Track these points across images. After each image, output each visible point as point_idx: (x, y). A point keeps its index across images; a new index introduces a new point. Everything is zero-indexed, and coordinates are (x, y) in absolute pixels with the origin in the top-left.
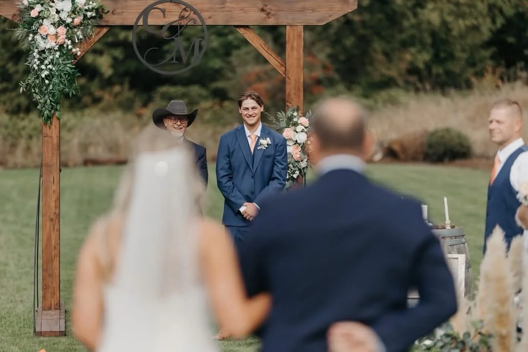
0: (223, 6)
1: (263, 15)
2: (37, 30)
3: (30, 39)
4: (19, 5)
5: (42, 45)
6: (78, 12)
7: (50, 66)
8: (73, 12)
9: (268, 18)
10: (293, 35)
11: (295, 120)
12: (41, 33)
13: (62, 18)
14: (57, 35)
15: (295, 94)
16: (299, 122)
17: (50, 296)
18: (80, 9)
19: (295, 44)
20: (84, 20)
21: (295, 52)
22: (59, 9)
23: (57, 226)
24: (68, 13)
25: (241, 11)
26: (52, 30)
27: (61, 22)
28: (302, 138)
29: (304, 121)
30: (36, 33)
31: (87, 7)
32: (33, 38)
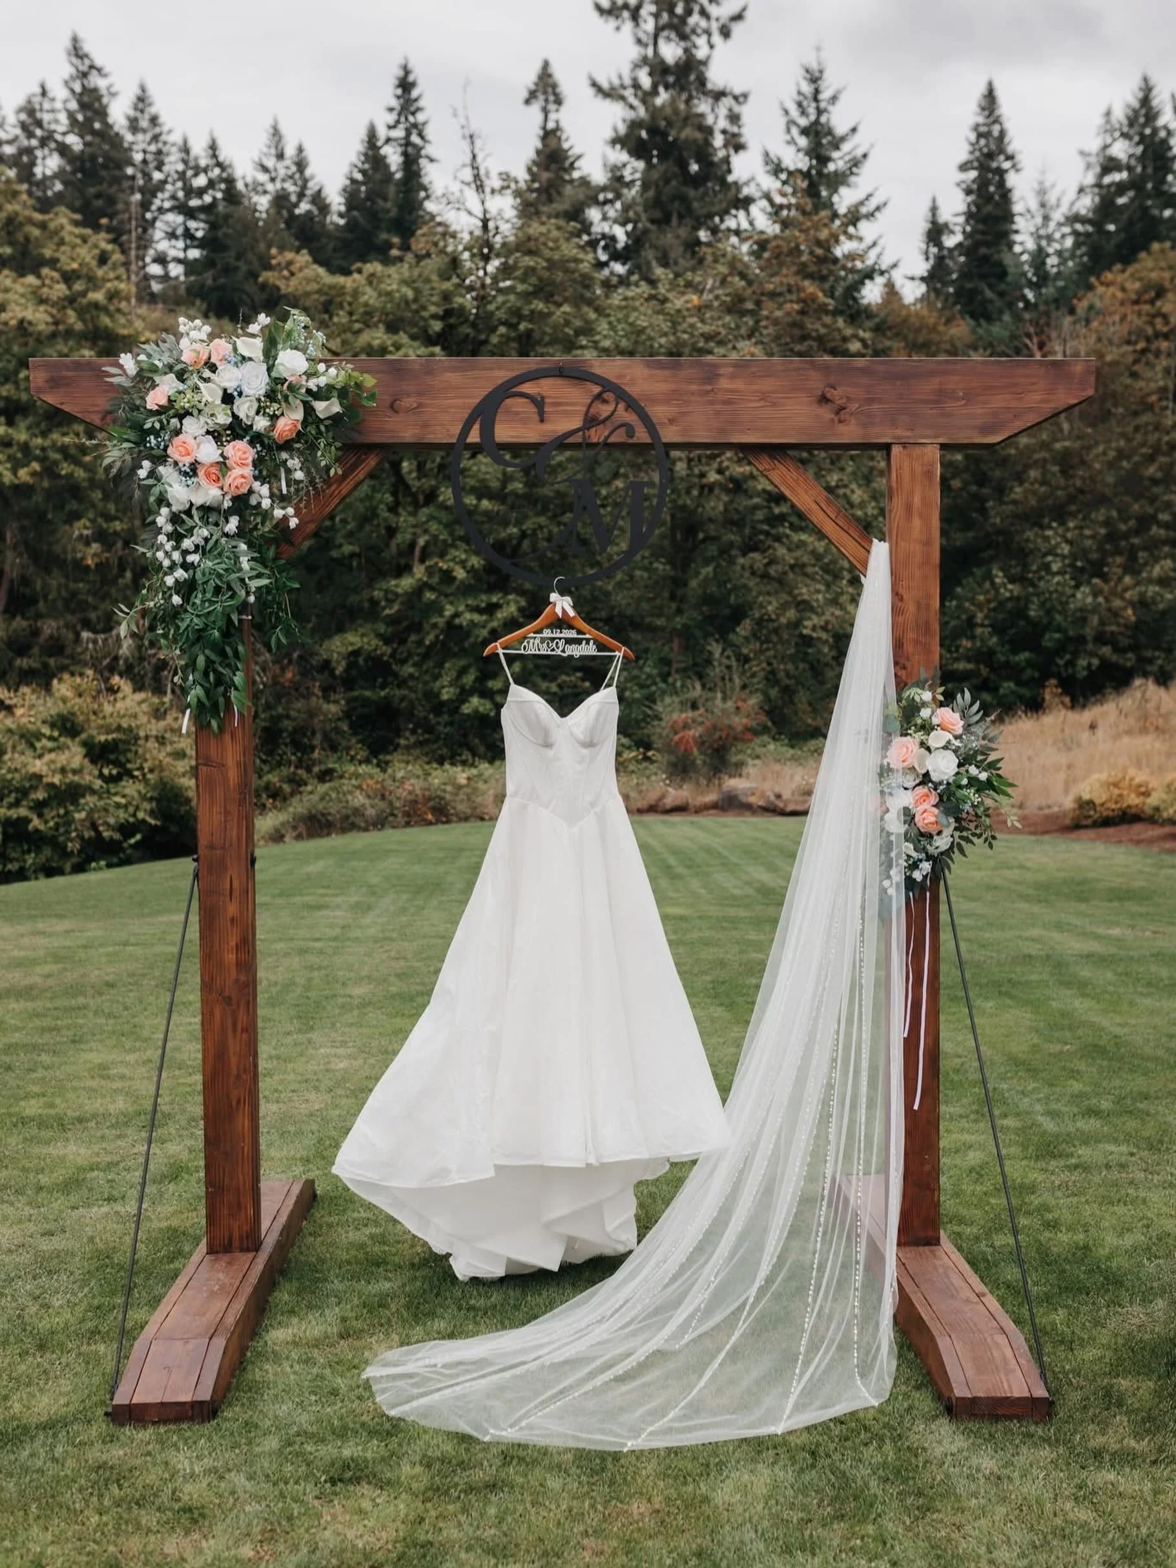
0: (709, 388)
1: (826, 413)
2: (165, 449)
3: (142, 473)
4: (114, 376)
5: (179, 492)
6: (286, 398)
8: (271, 396)
9: (840, 421)
10: (912, 471)
11: (925, 713)
12: (176, 457)
13: (242, 415)
14: (223, 465)
15: (917, 642)
16: (935, 721)
17: (226, 1212)
18: (291, 388)
19: (917, 500)
20: (305, 423)
21: (917, 522)
22: (231, 386)
23: (242, 1017)
24: (259, 400)
25: (761, 404)
26: (208, 452)
27: (237, 429)
28: (944, 766)
29: (950, 717)
30: (161, 458)
31: (312, 384)
32: (152, 474)
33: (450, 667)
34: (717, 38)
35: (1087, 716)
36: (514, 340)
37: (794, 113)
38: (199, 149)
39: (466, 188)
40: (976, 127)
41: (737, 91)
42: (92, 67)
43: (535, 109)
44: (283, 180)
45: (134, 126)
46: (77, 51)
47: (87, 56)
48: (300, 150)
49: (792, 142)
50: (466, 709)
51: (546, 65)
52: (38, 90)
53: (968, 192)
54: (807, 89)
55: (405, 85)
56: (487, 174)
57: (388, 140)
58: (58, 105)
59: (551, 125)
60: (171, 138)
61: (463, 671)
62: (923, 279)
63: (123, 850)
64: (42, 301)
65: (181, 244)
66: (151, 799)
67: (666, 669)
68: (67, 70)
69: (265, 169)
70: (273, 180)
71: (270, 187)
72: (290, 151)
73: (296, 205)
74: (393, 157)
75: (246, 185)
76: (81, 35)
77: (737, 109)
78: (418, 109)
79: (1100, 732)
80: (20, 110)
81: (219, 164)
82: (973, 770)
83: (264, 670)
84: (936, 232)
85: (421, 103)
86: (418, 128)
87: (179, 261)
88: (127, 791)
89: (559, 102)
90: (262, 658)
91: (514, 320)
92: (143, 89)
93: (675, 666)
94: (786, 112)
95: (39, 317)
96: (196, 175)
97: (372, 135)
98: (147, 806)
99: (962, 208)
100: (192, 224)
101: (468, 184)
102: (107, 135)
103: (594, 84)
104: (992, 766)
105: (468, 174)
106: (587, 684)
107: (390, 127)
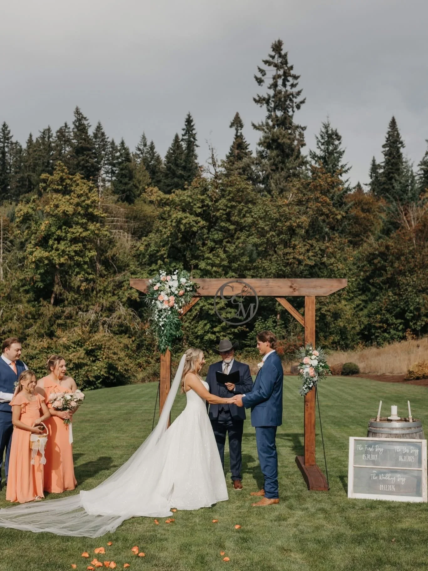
0: (267, 284)
3: (153, 303)
5: (160, 306)
6: (182, 288)
7: (165, 319)
8: (179, 287)
9: (294, 291)
10: (309, 302)
11: (311, 352)
12: (160, 299)
13: (172, 291)
14: (169, 301)
16: (313, 353)
18: (183, 286)
19: (310, 308)
20: (185, 292)
21: (310, 312)
22: (171, 285)
24: (176, 288)
25: (278, 288)
26: (166, 298)
27: (172, 293)
28: (315, 363)
29: (316, 353)
30: (156, 299)
31: (187, 285)
32: (155, 303)
33: (202, 323)
34: (295, 109)
35: (419, 342)
36: (225, 214)
37: (320, 138)
38: (118, 143)
39: (210, 165)
40: (389, 133)
41: (302, 126)
42: (82, 117)
43: (233, 130)
44: (146, 153)
45: (96, 136)
46: (77, 112)
47: (81, 114)
48: (152, 143)
49: (319, 148)
50: (206, 338)
51: (237, 114)
52: (64, 125)
53: (385, 155)
54: (324, 130)
55: (189, 121)
56: (217, 160)
57: (182, 140)
58: (71, 130)
59: (239, 134)
60: (108, 140)
61: (205, 325)
62: (370, 184)
63: (95, 384)
64: (71, 204)
65: (110, 175)
66: (105, 368)
67: (275, 324)
68: (74, 119)
69: (139, 150)
70: (142, 153)
71: (141, 156)
72: (148, 143)
73: (150, 162)
74: (184, 145)
75: (133, 155)
76: (79, 107)
77: (302, 132)
78: (194, 129)
79: (420, 348)
80: (58, 132)
81: (124, 149)
82: (321, 364)
83: (138, 324)
84: (375, 167)
85: (194, 127)
86: (194, 136)
87: (109, 181)
88: (98, 365)
89: (242, 126)
90: (138, 321)
91: (225, 208)
92: (100, 124)
93: (278, 323)
94: (317, 138)
95: (70, 209)
96: (116, 152)
97: (177, 137)
98: (104, 370)
99: (384, 160)
100: (114, 169)
101: (210, 164)
102: (87, 139)
103: (253, 125)
104: (325, 363)
105: (210, 161)
106: (248, 329)
107: (183, 135)
